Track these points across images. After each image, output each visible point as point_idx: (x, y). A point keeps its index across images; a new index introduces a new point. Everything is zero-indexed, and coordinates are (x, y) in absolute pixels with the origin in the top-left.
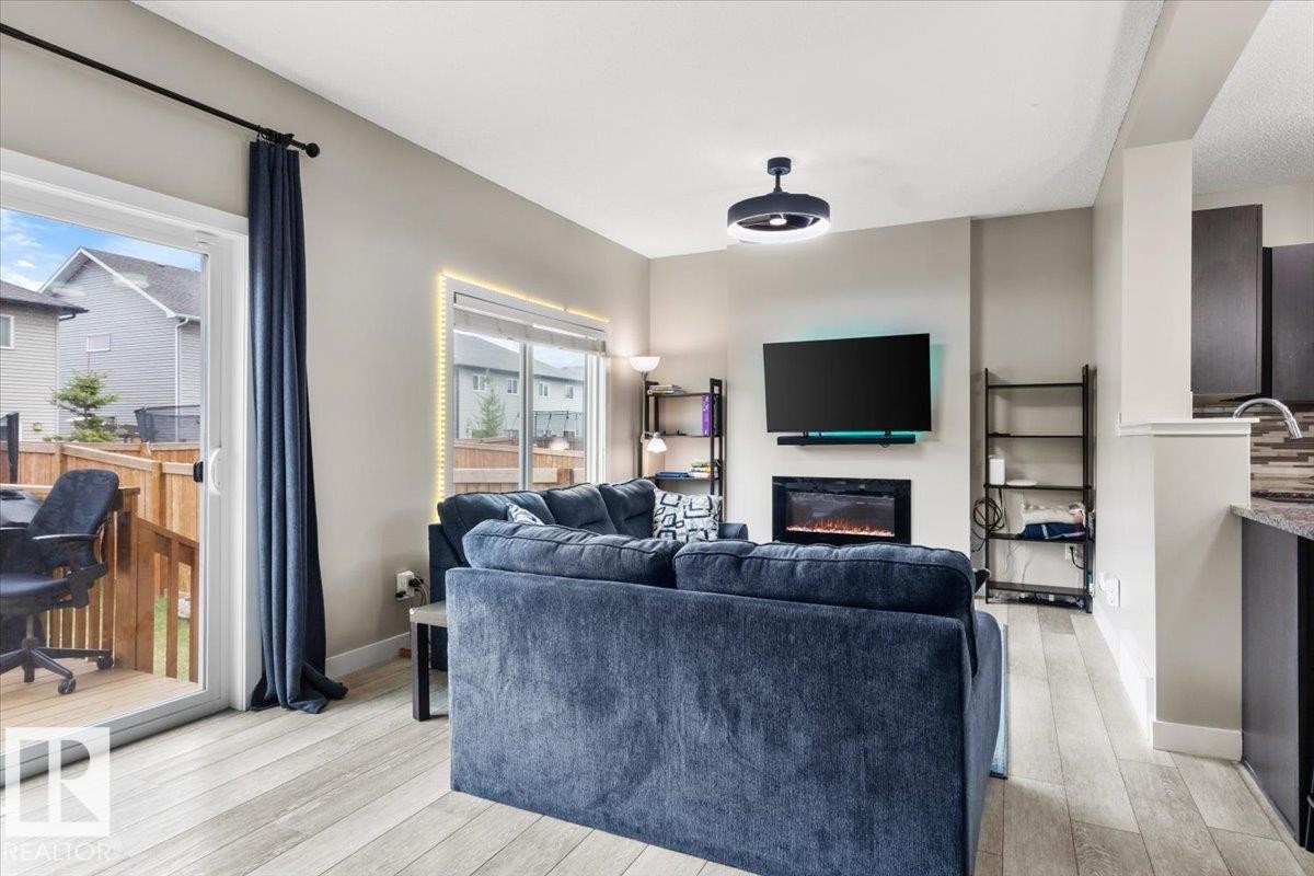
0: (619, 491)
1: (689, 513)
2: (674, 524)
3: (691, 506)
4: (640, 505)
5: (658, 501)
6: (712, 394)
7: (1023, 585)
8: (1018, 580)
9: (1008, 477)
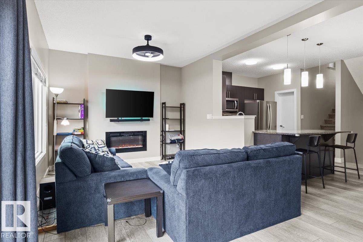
5: (85, 143)
7: (169, 155)
9: (170, 128)
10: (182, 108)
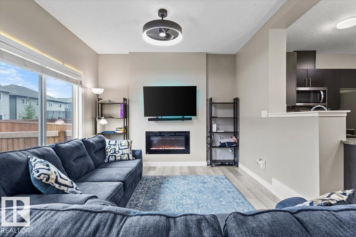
0: (91, 141)
1: (121, 148)
2: (115, 152)
3: (121, 145)
4: (100, 146)
5: (107, 144)
6: (124, 103)
7: (219, 160)
8: (218, 159)
9: (217, 129)
10: (235, 104)
